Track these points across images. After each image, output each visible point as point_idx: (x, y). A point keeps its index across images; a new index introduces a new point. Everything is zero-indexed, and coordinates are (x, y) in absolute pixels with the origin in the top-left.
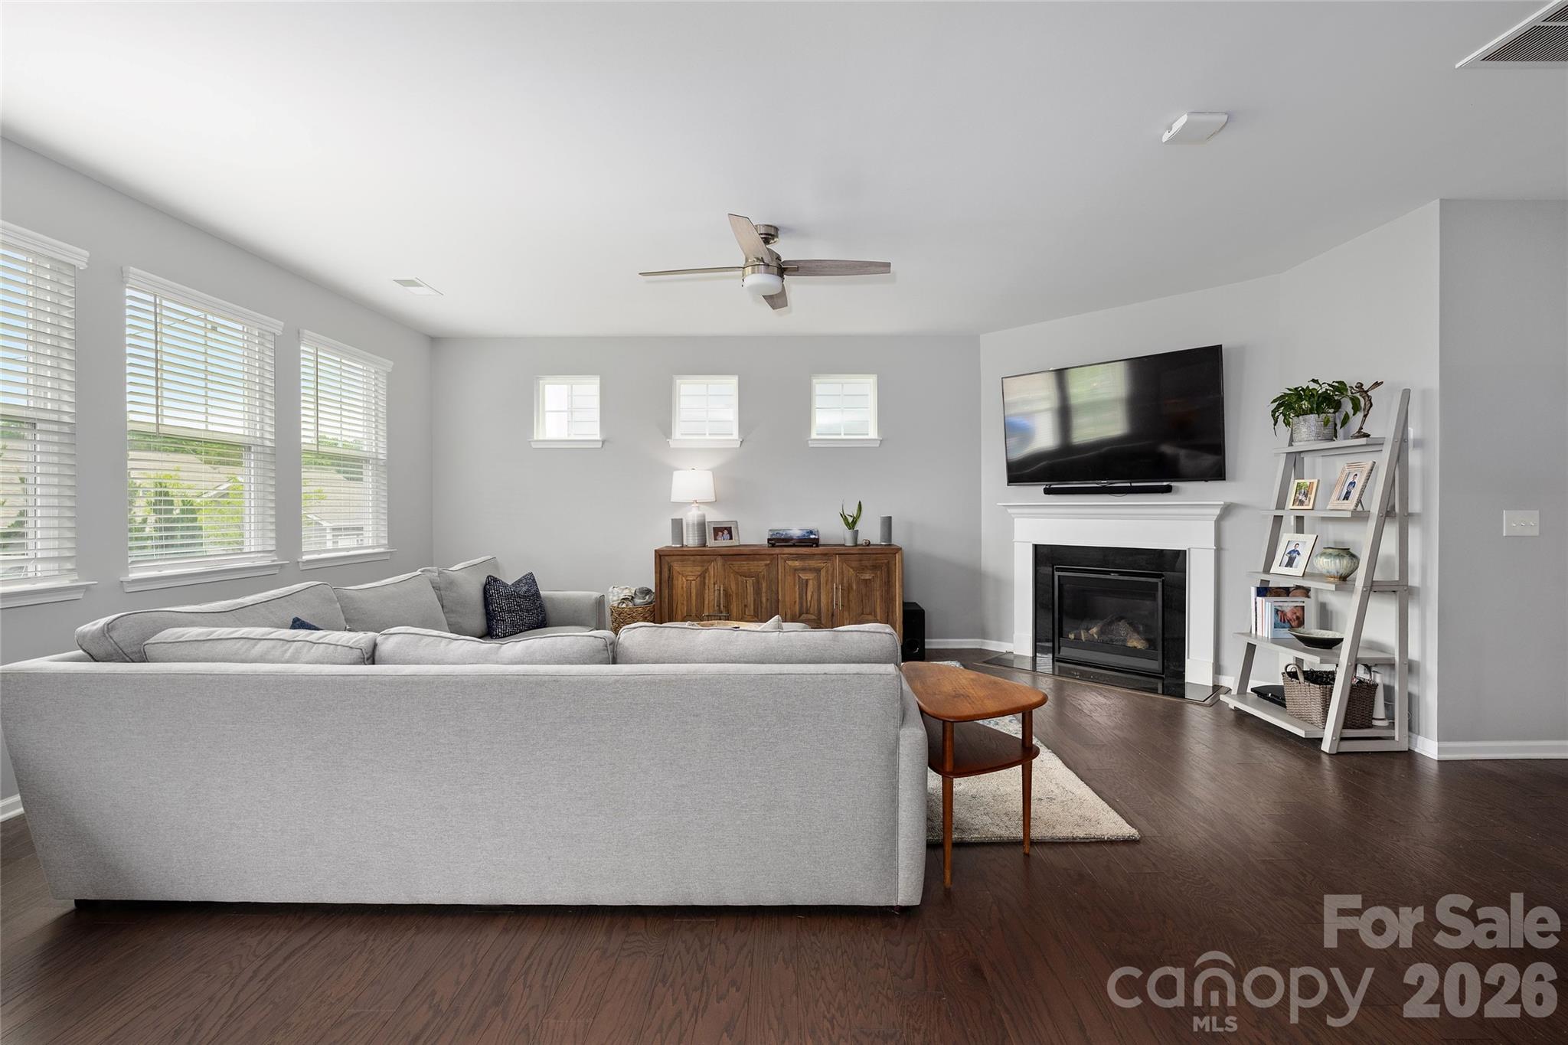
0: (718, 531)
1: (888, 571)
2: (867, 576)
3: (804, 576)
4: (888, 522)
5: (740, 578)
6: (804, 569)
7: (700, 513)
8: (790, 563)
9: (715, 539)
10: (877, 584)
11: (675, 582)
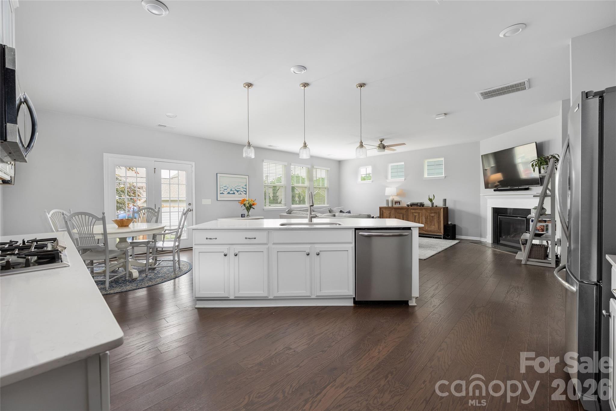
0: (396, 202)
1: (439, 214)
2: (433, 215)
3: (415, 214)
4: (445, 200)
5: (399, 214)
6: (415, 213)
7: (393, 198)
8: (411, 211)
9: (395, 204)
10: (436, 217)
11: (384, 214)
